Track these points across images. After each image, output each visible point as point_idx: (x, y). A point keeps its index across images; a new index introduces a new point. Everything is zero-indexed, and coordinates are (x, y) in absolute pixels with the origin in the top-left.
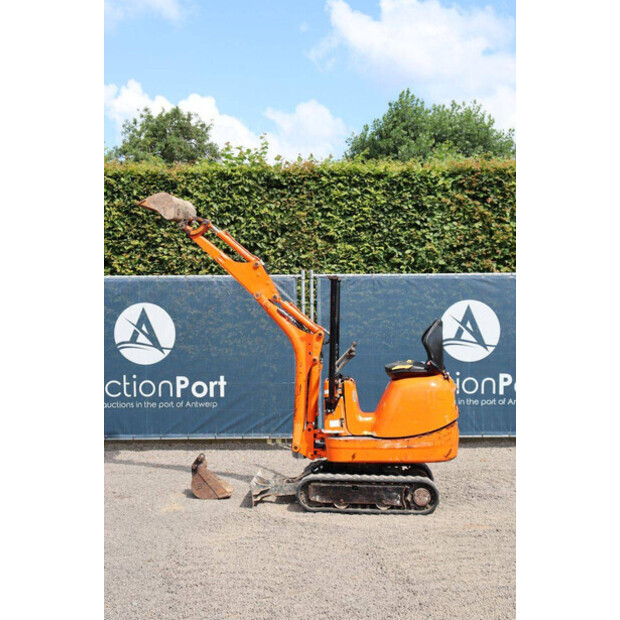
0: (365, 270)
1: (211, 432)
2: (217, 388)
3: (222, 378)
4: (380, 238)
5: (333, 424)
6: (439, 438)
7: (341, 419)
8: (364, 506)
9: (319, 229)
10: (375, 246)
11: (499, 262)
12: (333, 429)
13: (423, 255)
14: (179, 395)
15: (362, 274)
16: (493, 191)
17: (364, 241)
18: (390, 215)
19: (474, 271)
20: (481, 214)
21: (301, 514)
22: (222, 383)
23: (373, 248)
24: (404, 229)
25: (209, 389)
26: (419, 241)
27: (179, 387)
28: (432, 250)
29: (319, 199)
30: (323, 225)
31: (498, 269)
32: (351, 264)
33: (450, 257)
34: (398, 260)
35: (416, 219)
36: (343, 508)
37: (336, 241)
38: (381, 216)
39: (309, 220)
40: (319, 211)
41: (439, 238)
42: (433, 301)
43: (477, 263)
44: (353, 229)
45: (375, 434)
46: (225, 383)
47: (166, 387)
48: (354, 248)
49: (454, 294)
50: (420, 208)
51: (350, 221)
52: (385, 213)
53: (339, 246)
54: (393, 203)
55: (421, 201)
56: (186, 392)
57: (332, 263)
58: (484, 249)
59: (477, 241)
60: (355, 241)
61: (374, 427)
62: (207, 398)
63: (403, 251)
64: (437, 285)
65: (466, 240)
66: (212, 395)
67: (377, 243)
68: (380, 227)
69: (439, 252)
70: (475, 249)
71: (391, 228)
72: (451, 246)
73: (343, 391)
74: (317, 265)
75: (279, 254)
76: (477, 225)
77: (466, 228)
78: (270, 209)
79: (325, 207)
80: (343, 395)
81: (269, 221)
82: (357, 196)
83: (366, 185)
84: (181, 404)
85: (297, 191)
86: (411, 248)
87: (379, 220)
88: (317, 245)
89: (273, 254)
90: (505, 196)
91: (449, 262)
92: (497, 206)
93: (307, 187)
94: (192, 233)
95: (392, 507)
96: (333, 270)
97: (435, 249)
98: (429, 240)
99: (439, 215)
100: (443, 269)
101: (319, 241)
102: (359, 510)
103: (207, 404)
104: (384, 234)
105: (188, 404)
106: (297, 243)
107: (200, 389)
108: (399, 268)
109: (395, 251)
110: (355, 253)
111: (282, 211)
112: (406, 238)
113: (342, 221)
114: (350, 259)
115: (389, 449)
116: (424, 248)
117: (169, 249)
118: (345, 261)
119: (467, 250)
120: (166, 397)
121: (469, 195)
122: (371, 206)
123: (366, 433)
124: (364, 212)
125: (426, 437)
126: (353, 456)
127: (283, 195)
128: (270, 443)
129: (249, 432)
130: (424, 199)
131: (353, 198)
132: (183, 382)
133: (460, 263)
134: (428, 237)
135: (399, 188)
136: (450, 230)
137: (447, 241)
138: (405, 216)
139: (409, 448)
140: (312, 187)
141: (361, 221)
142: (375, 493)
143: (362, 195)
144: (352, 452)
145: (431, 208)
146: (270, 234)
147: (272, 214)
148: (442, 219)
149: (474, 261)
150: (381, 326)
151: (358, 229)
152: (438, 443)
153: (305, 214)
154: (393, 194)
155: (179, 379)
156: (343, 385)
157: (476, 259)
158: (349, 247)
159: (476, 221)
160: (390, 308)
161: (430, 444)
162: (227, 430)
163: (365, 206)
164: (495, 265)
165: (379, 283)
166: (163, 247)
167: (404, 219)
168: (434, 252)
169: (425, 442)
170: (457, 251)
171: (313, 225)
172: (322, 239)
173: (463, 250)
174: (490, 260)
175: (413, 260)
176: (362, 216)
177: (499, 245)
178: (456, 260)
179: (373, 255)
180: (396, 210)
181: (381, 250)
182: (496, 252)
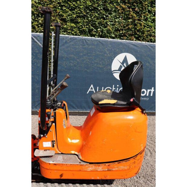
4: (87, 22)
6: (134, 162)
7: (53, 141)
9: (59, 15)
10: (84, 25)
13: (105, 32)
16: (137, 6)
17: (80, 23)
18: (92, 12)
20: (132, 16)
23: (83, 26)
24: (98, 19)
26: (104, 25)
30: (61, 13)
31: (135, 41)
32: (73, 32)
33: (117, 34)
34: (94, 33)
35: (104, 15)
37: (67, 21)
38: (88, 11)
39: (54, 10)
40: (59, 6)
41: (113, 25)
42: (108, 52)
44: (75, 16)
48: (75, 25)
49: (117, 50)
50: (106, 10)
52: (90, 10)
53: (68, 24)
54: (94, 6)
55: (107, 6)
57: (64, 32)
58: (131, 32)
59: (129, 28)
60: (75, 22)
63: (97, 29)
65: (124, 27)
68: (87, 16)
70: (128, 31)
71: (92, 17)
72: (118, 29)
73: (55, 118)
75: (40, 26)
76: (129, 21)
77: (125, 21)
79: (62, 4)
80: (55, 122)
81: (35, 8)
86: (101, 28)
87: (87, 13)
89: (37, 25)
90: (142, 8)
91: (116, 36)
92: (139, 13)
97: (111, 30)
98: (109, 25)
99: (114, 14)
100: (113, 38)
101: (59, 20)
104: (88, 20)
109: (93, 28)
110: (75, 28)
112: (98, 23)
113: (70, 12)
114: (72, 30)
115: (92, 171)
116: (106, 29)
119: (124, 31)
121: (128, 6)
122: (84, 6)
123: (73, 152)
124: (80, 8)
125: (124, 163)
130: (108, 6)
133: (121, 37)
134: (108, 23)
136: (118, 22)
137: (116, 26)
138: (99, 13)
139: (108, 170)
141: (79, 13)
144: (60, 172)
145: (111, 10)
146: (36, 15)
148: (115, 16)
149: (126, 36)
150: (85, 62)
151: (78, 17)
153: (53, 6)
154: (94, 2)
156: (55, 113)
157: (128, 36)
158: (73, 25)
159: (130, 18)
160: (89, 54)
161: (126, 168)
163: (81, 6)
164: (135, 39)
165: (86, 41)
167: (98, 14)
168: (110, 31)
169: (122, 166)
170: (120, 31)
171: (56, 13)
172: (60, 20)
173: (122, 31)
174: (133, 37)
175: (101, 33)
176: (79, 10)
177: (138, 31)
178: (119, 35)
179: (83, 29)
180: (95, 9)
181: (87, 27)
182: (136, 34)
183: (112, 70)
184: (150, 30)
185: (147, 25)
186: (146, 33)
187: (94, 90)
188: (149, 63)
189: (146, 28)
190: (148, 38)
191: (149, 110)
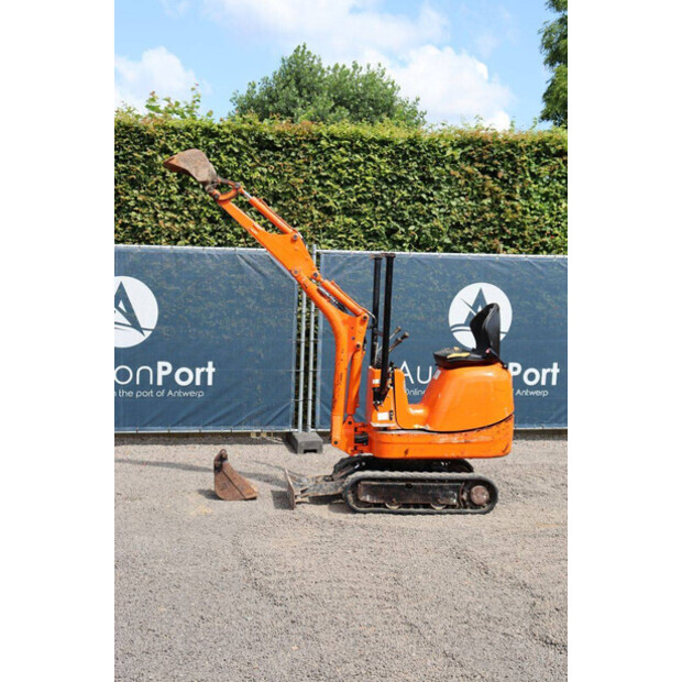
0: (365, 246)
1: (195, 425)
2: (204, 375)
3: (210, 364)
4: (382, 212)
5: (381, 417)
6: (498, 432)
7: (391, 411)
8: (417, 506)
9: (315, 198)
10: (376, 220)
11: (506, 242)
12: (382, 422)
13: (428, 232)
14: (160, 383)
15: (362, 251)
16: (503, 166)
17: (365, 214)
18: (395, 187)
19: (481, 251)
20: (490, 190)
21: (350, 515)
22: (210, 369)
23: (374, 222)
24: (408, 203)
25: (194, 376)
26: (424, 216)
27: (161, 373)
28: (437, 227)
29: (317, 165)
30: (321, 194)
31: (505, 250)
32: (350, 239)
33: (456, 235)
34: (400, 237)
35: (422, 192)
36: (395, 508)
37: (334, 213)
38: (384, 187)
39: (305, 188)
40: (317, 178)
41: (445, 214)
42: (436, 282)
43: (484, 243)
44: (354, 200)
45: (428, 428)
46: (214, 370)
47: (145, 374)
48: (354, 222)
49: (459, 276)
50: (427, 180)
51: (349, 191)
52: (388, 184)
53: (337, 218)
54: (398, 174)
55: (428, 173)
56: (169, 379)
57: (329, 238)
58: (491, 228)
59: (485, 219)
60: (354, 213)
61: (427, 420)
62: (192, 386)
63: (406, 227)
64: (441, 265)
65: (473, 218)
66: (198, 383)
67: (378, 217)
68: (382, 199)
69: (444, 229)
70: (483, 228)
71: (395, 201)
72: (458, 224)
73: (393, 380)
74: (312, 240)
76: (486, 201)
77: (473, 204)
78: (262, 173)
79: (324, 174)
80: (393, 385)
81: (261, 187)
82: (359, 163)
83: (369, 152)
84: (162, 393)
85: (293, 154)
86: (415, 224)
87: (382, 191)
88: (312, 217)
90: (515, 170)
91: (454, 241)
92: (507, 181)
93: (305, 150)
94: (222, 198)
95: (447, 507)
96: (330, 245)
97: (441, 226)
98: (435, 216)
99: (446, 189)
100: (448, 249)
101: (315, 212)
102: (412, 510)
103: (192, 393)
104: (386, 207)
105: (170, 392)
106: (291, 214)
107: (184, 376)
108: (401, 245)
109: (398, 226)
110: (354, 227)
111: (275, 177)
112: (410, 213)
113: (342, 191)
114: (349, 234)
115: (445, 443)
116: (429, 225)
117: (143, 215)
118: (344, 236)
120: (145, 384)
121: (478, 168)
122: (374, 176)
123: (416, 426)
124: (366, 182)
125: (485, 430)
126: (406, 452)
127: (277, 159)
128: (254, 436)
129: (240, 424)
130: (431, 170)
131: (355, 165)
132: (165, 368)
133: (466, 243)
134: (434, 212)
135: (405, 157)
136: (457, 206)
137: (454, 218)
138: (410, 189)
139: (466, 442)
140: (310, 151)
141: (363, 192)
142: (431, 492)
143: (365, 164)
144: (405, 448)
145: (439, 181)
147: (263, 179)
148: (450, 193)
149: (480, 240)
151: (360, 201)
152: (497, 437)
153: (302, 181)
154: (398, 164)
155: (160, 364)
156: (393, 375)
157: (483, 238)
158: (350, 220)
159: (485, 197)
161: (489, 439)
162: (214, 423)
163: (367, 175)
164: (502, 246)
166: (137, 212)
167: (409, 192)
168: (440, 230)
169: (483, 436)
170: (463, 228)
171: (309, 194)
172: (319, 210)
173: (470, 228)
174: (497, 240)
175: (417, 237)
176: (364, 186)
177: (508, 224)
178: (462, 238)
179: (375, 230)
180: (401, 181)
181: (382, 225)
182: (504, 232)
183: (451, 324)
184: (538, 221)
185: (531, 209)
186: (530, 229)
187: (409, 374)
188: (543, 301)
189: (528, 216)
190: (535, 240)
191: (551, 422)
